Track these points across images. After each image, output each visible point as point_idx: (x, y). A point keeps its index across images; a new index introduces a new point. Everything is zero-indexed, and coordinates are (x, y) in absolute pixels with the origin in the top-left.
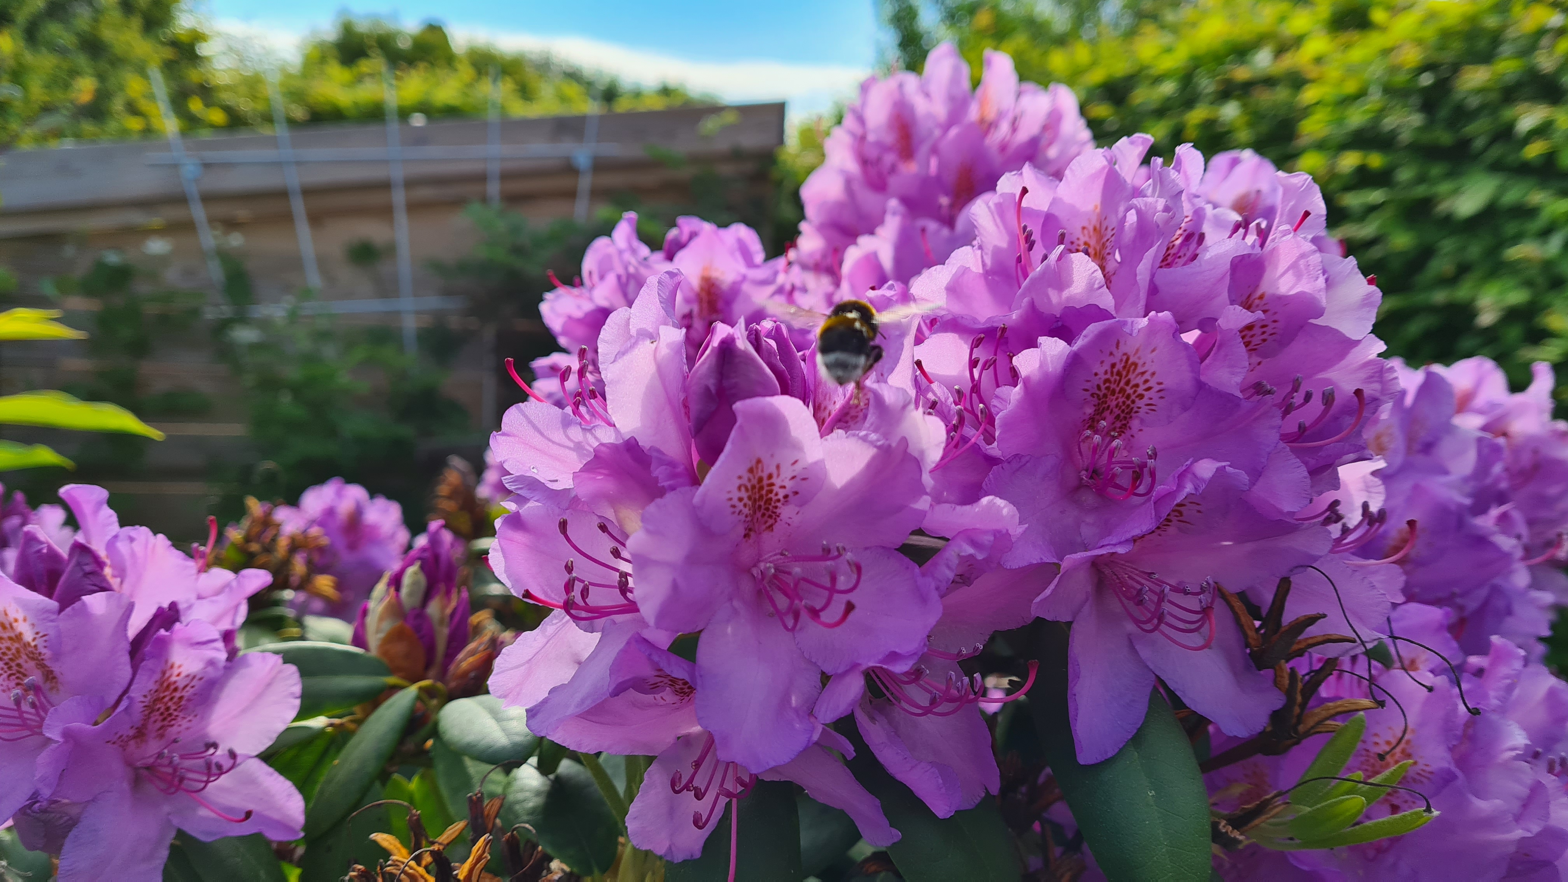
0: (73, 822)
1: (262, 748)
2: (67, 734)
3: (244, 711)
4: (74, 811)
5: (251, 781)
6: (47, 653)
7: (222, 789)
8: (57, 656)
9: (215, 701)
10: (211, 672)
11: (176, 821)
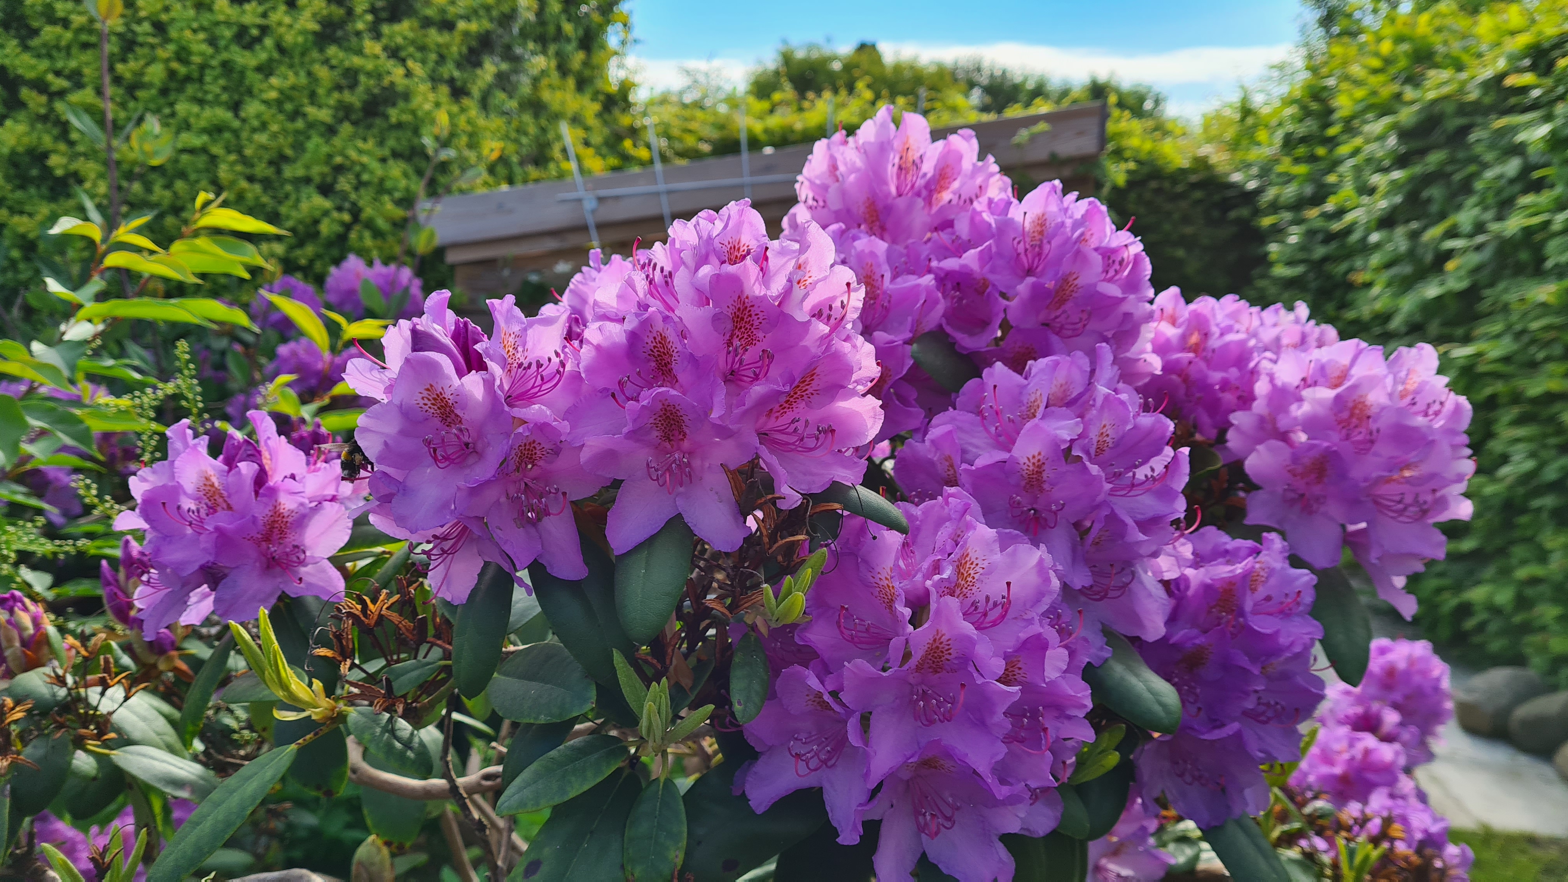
0: (225, 576)
1: (330, 555)
2: (217, 529)
3: (322, 533)
4: (226, 571)
5: (323, 571)
6: (225, 494)
7: (308, 573)
8: (229, 496)
9: (306, 526)
10: (303, 510)
11: (281, 586)
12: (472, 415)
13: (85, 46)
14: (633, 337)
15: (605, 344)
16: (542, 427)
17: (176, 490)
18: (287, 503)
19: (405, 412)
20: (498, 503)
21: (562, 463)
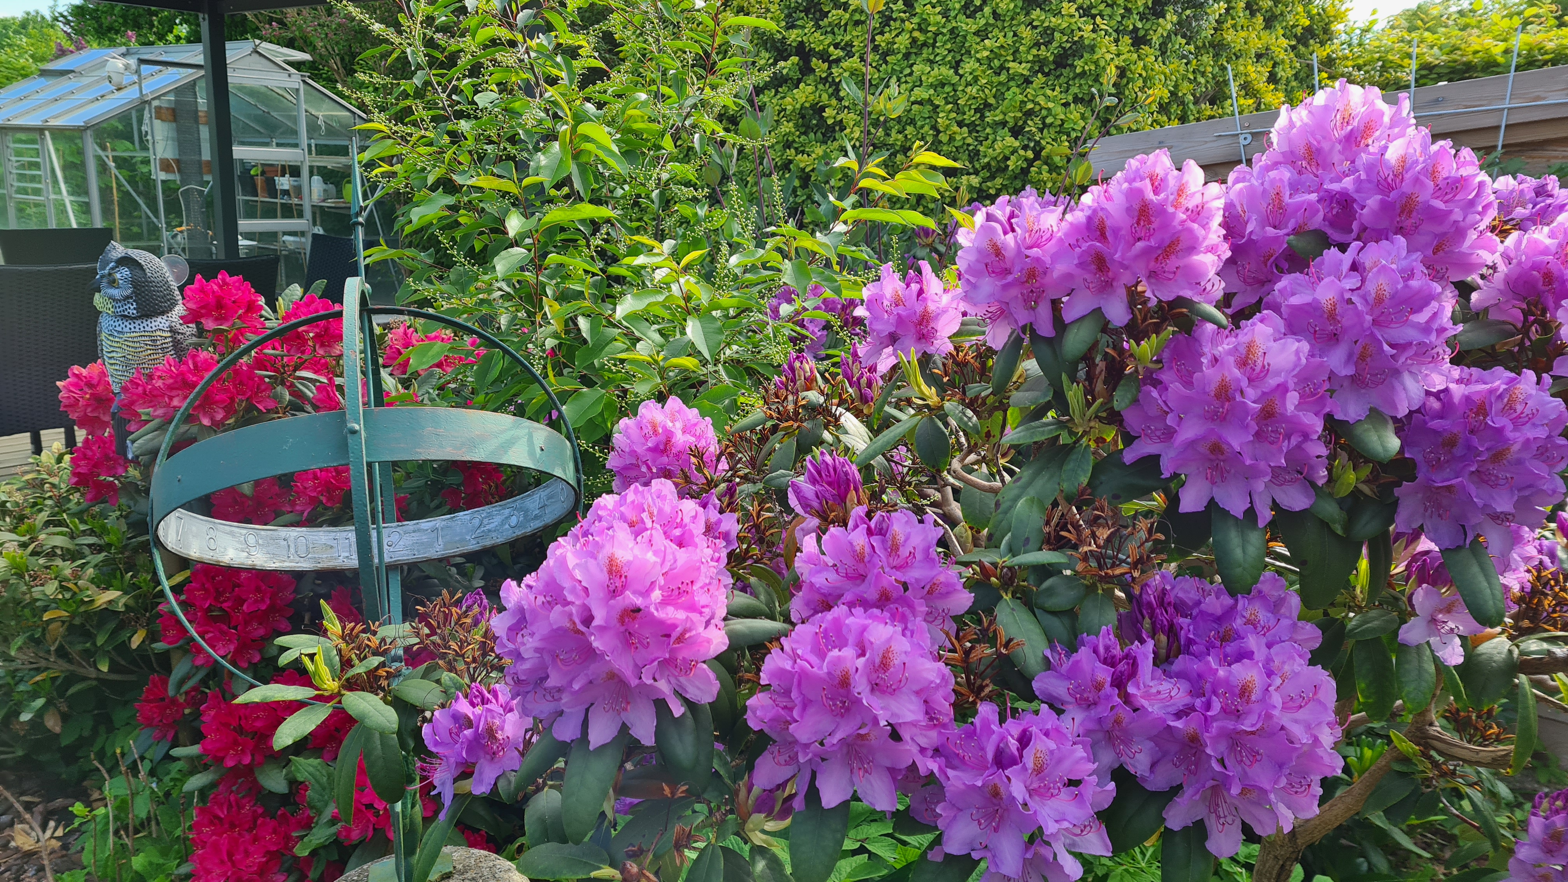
0: (900, 342)
1: (949, 335)
2: (898, 315)
3: (947, 324)
4: (900, 339)
5: (945, 343)
6: (904, 299)
7: (937, 343)
9: (939, 320)
10: (938, 312)
11: (924, 348)
12: (1009, 254)
13: (857, 23)
14: (1089, 219)
15: (1075, 222)
16: (1038, 259)
17: (882, 296)
18: (931, 307)
19: (980, 251)
20: (1016, 297)
21: (1047, 280)
